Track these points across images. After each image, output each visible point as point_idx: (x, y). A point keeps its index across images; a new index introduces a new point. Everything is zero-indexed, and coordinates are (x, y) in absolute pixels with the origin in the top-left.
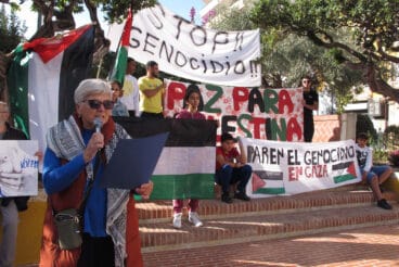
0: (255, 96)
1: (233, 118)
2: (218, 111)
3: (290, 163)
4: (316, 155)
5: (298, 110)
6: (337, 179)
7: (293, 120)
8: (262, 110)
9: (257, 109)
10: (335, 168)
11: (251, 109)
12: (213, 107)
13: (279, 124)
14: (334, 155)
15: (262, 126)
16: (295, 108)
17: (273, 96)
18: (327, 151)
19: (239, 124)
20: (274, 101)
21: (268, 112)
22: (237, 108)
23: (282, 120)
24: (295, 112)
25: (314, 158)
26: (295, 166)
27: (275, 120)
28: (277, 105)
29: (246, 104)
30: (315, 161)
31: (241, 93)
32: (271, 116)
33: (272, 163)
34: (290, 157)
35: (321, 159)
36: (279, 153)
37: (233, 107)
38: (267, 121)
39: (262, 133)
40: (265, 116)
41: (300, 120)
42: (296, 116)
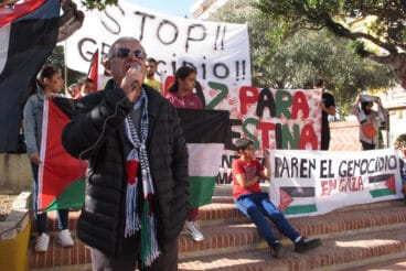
0: (265, 98)
1: (238, 123)
3: (322, 176)
4: (352, 165)
5: (315, 116)
6: (375, 193)
7: (309, 127)
8: (273, 114)
9: (267, 113)
10: (372, 180)
11: (259, 113)
13: (291, 130)
15: (272, 133)
16: (311, 113)
17: (286, 99)
18: (365, 161)
19: (245, 130)
20: (288, 104)
21: (279, 117)
22: (244, 111)
23: (296, 127)
24: (310, 118)
25: (350, 169)
26: (327, 179)
27: (286, 126)
28: (290, 109)
29: (254, 106)
30: (351, 172)
31: (249, 94)
32: (282, 121)
33: (302, 176)
34: (323, 169)
35: (358, 169)
36: (311, 164)
37: (239, 110)
38: (277, 127)
39: (272, 141)
40: (275, 121)
41: (317, 127)
42: (312, 122)
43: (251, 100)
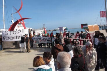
1: (75, 39)
2: (72, 38)
3: (40, 39)
6: (48, 42)
11: (79, 38)
12: (71, 37)
14: (47, 39)
15: (82, 42)
16: (91, 38)
17: (85, 35)
19: (76, 41)
21: (83, 38)
22: (76, 37)
23: (88, 40)
28: (86, 37)
29: (78, 37)
32: (84, 39)
40: (83, 39)
42: (92, 40)
43: (78, 36)
